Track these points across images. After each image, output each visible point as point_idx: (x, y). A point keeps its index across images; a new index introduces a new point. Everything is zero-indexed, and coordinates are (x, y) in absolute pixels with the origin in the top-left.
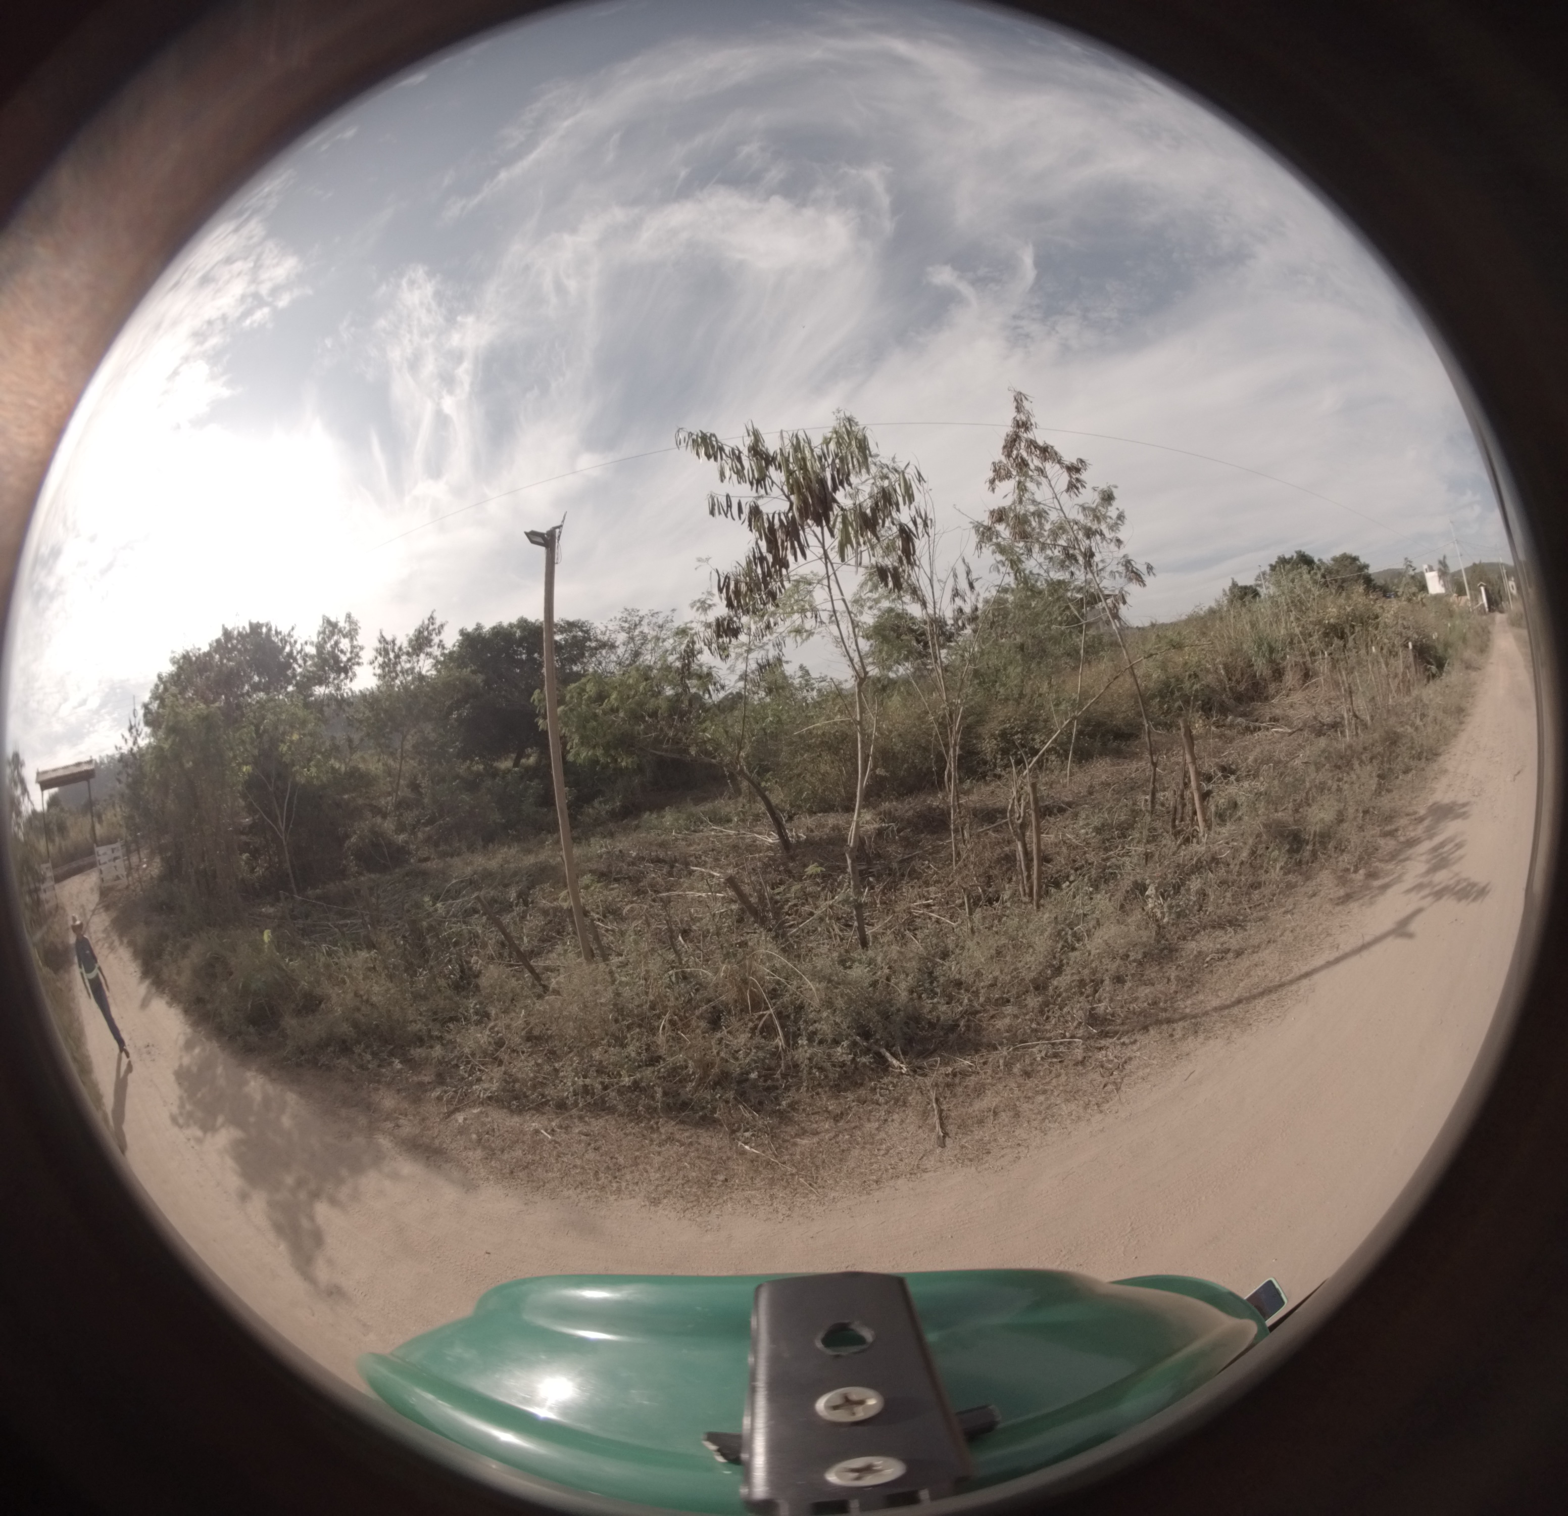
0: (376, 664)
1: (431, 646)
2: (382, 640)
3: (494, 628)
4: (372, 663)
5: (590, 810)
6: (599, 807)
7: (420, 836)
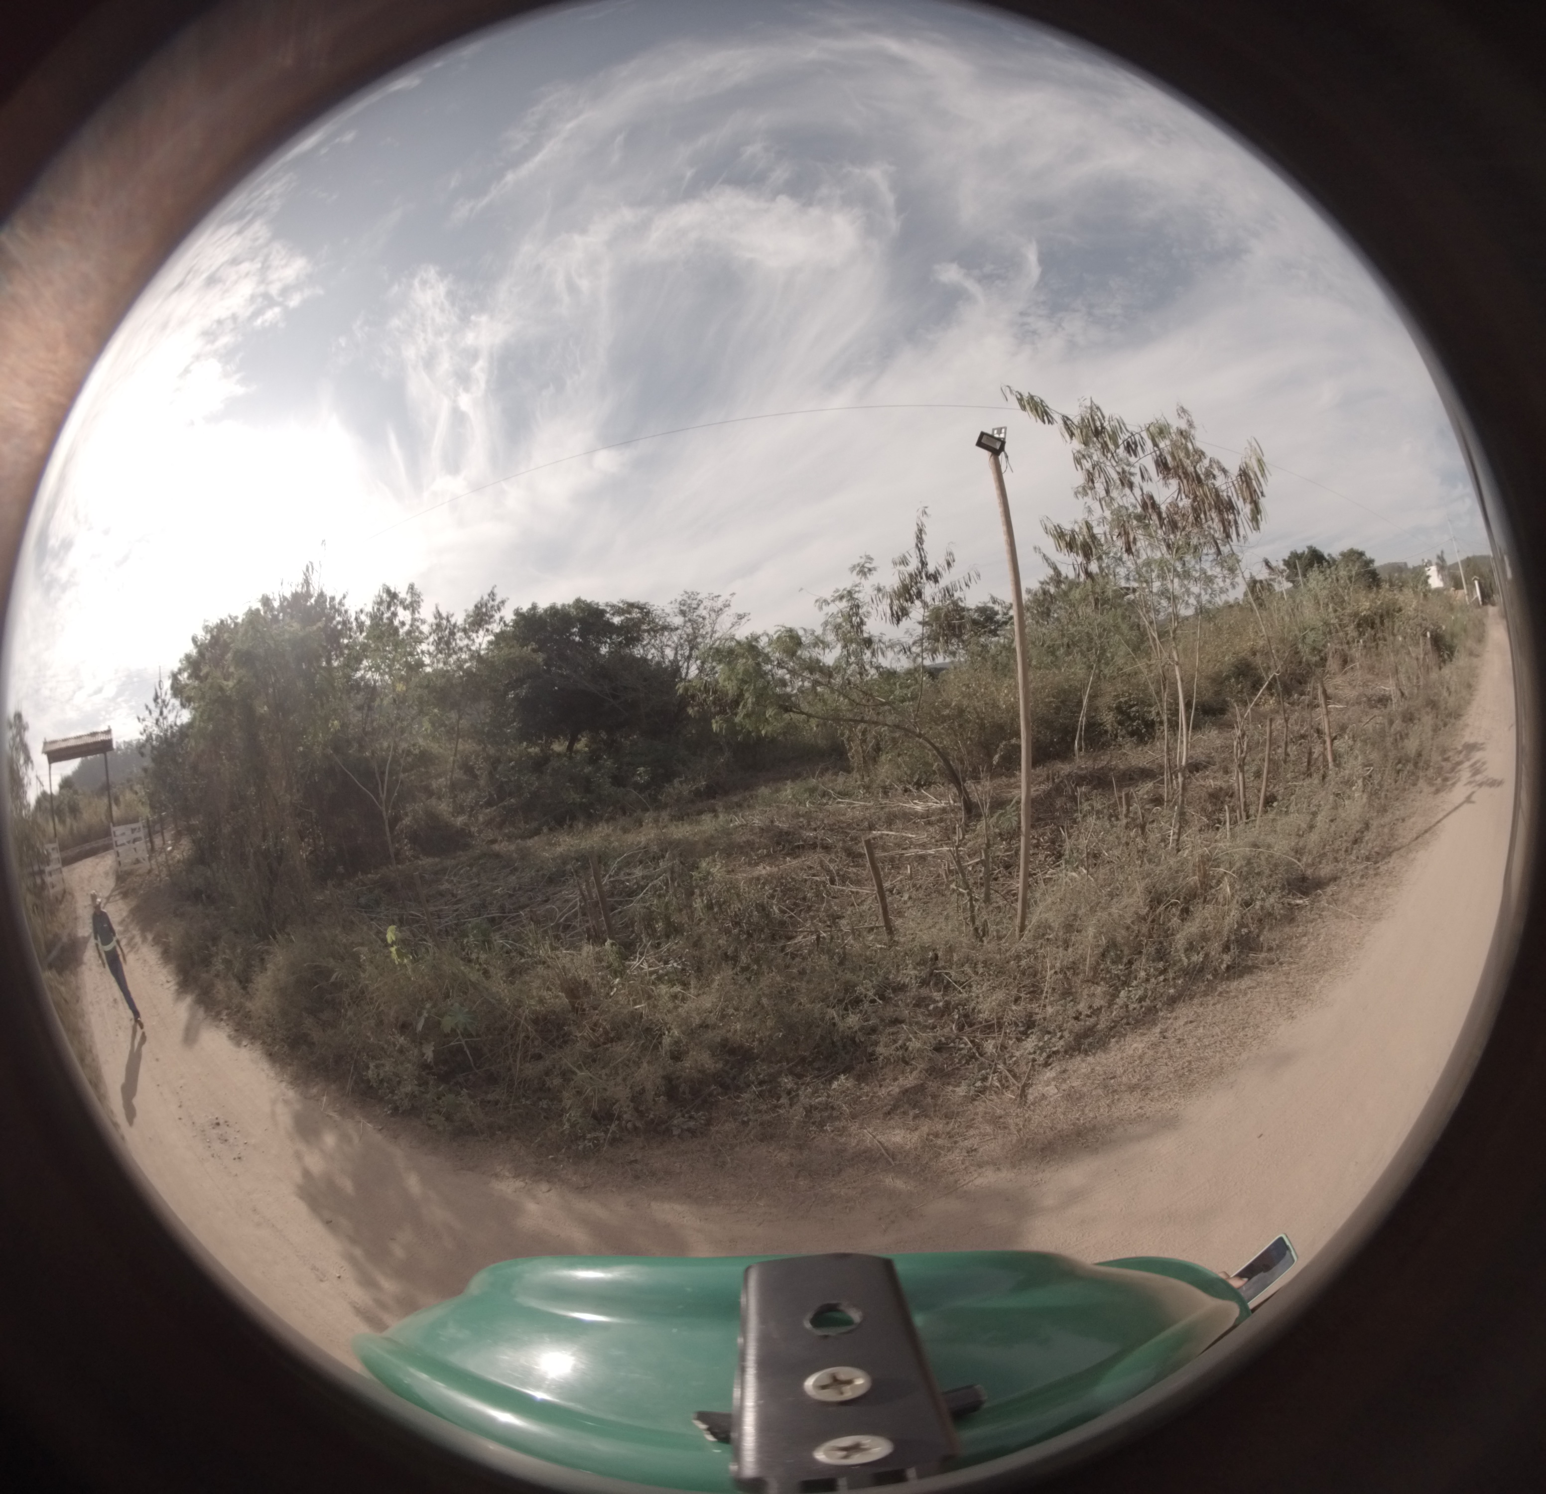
0: (432, 640)
1: (490, 623)
2: (438, 615)
3: (550, 608)
5: (671, 790)
6: (680, 787)
7: (481, 818)
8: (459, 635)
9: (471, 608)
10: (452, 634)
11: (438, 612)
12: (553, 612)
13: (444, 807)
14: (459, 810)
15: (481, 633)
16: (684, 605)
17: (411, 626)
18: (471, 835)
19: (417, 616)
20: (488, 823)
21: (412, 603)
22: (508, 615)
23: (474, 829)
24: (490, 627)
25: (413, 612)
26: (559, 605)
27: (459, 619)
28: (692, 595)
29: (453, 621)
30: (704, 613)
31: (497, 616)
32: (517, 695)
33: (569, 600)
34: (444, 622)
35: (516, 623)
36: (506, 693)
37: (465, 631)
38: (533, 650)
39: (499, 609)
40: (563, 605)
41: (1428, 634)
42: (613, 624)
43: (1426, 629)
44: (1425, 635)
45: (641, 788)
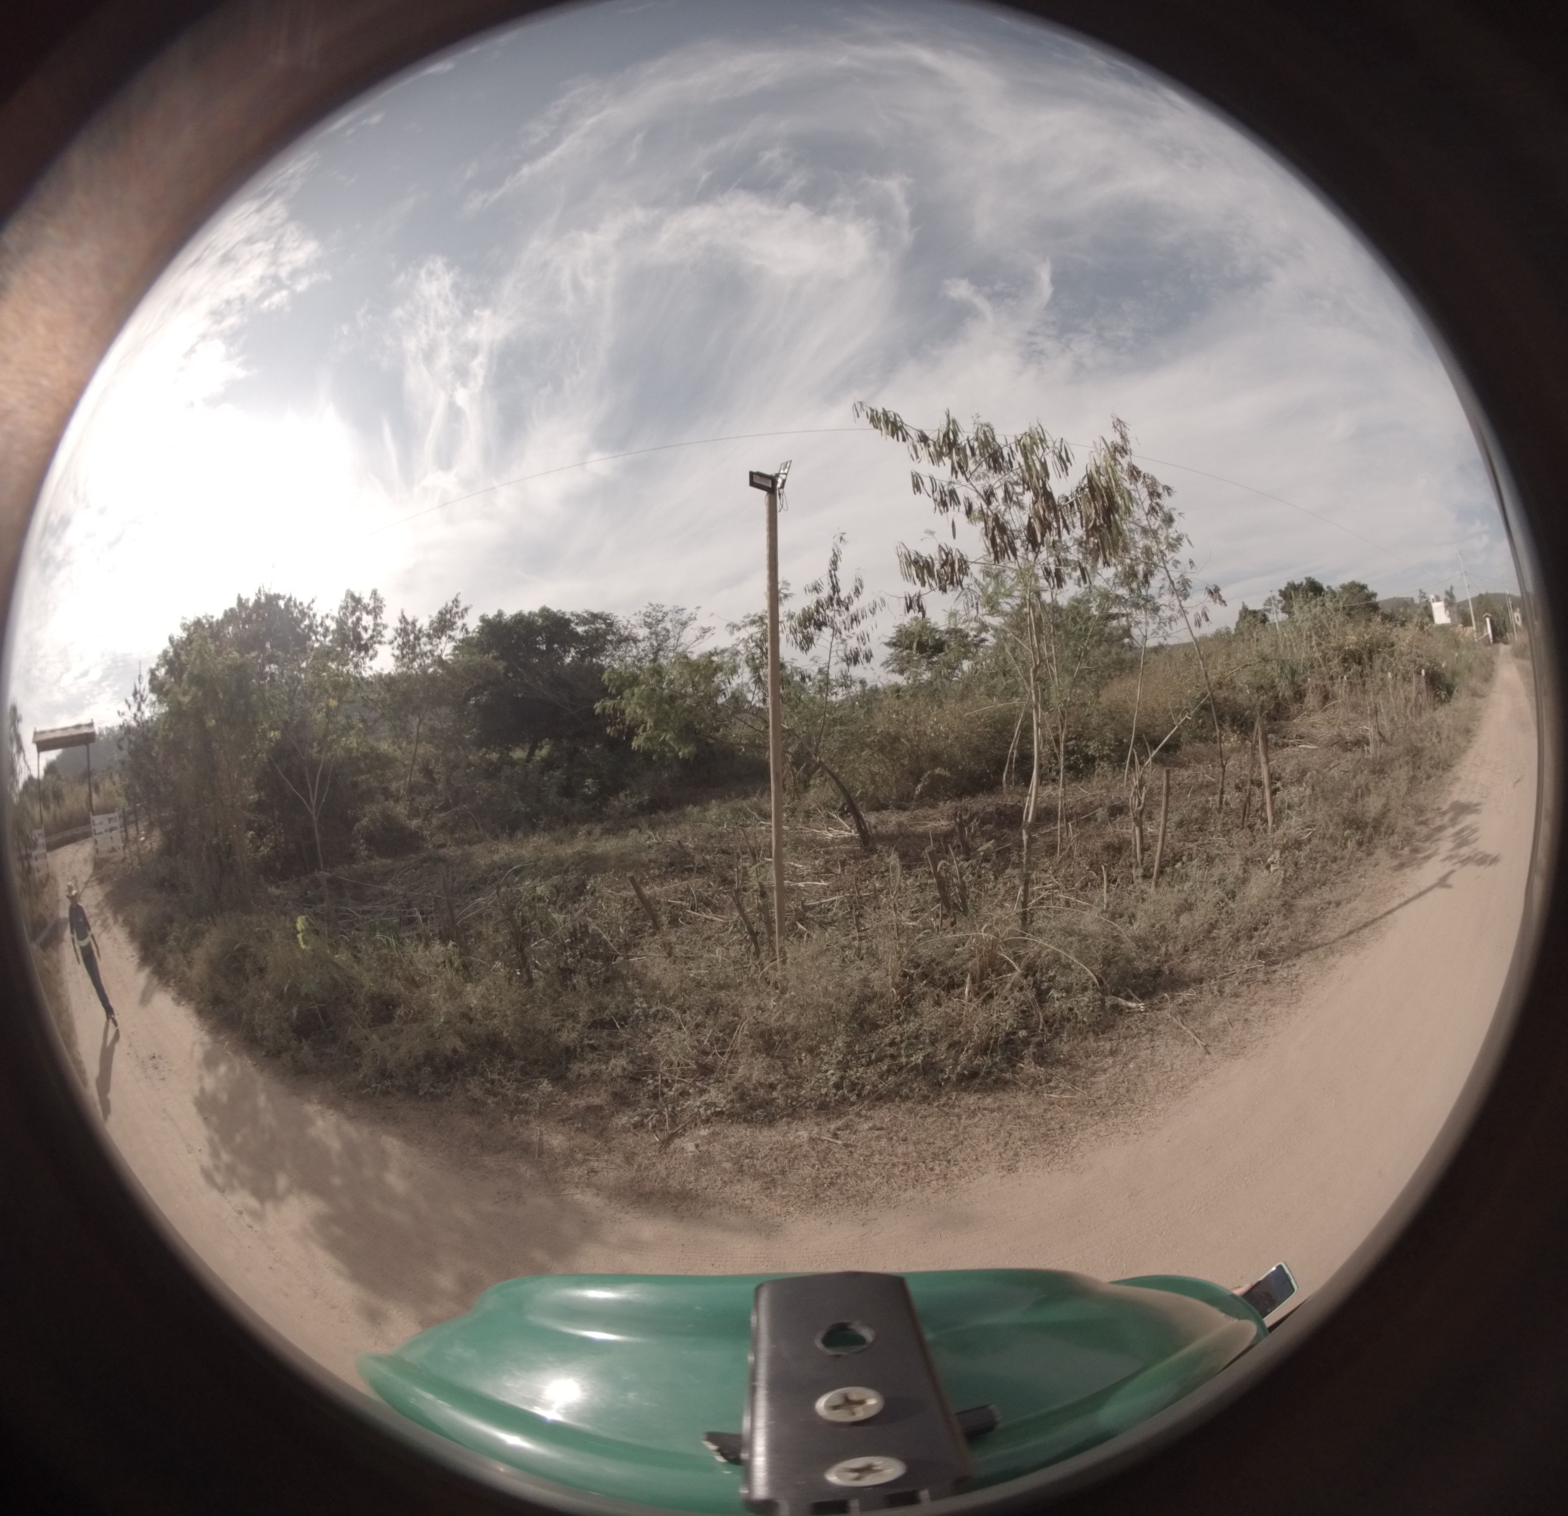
0: (396, 644)
1: (453, 630)
2: (403, 619)
3: (516, 616)
4: (391, 643)
5: (616, 803)
6: (624, 801)
7: (434, 821)
8: (424, 640)
9: (435, 614)
10: (417, 638)
11: (404, 617)
12: (519, 619)
13: (400, 810)
14: (414, 813)
15: (444, 639)
16: (649, 617)
17: (374, 630)
18: (423, 839)
19: (379, 621)
20: (442, 827)
21: (374, 609)
22: (473, 623)
23: (426, 833)
24: (452, 633)
25: (375, 618)
26: (526, 612)
27: (424, 623)
28: (657, 608)
29: (418, 625)
30: (669, 626)
31: (459, 623)
32: (477, 701)
33: (536, 609)
34: (410, 627)
35: (482, 630)
36: (468, 699)
37: (429, 636)
38: (495, 658)
39: (463, 616)
40: (530, 613)
41: (1423, 672)
42: (577, 633)
43: (1421, 666)
44: (1419, 673)
45: (587, 799)
